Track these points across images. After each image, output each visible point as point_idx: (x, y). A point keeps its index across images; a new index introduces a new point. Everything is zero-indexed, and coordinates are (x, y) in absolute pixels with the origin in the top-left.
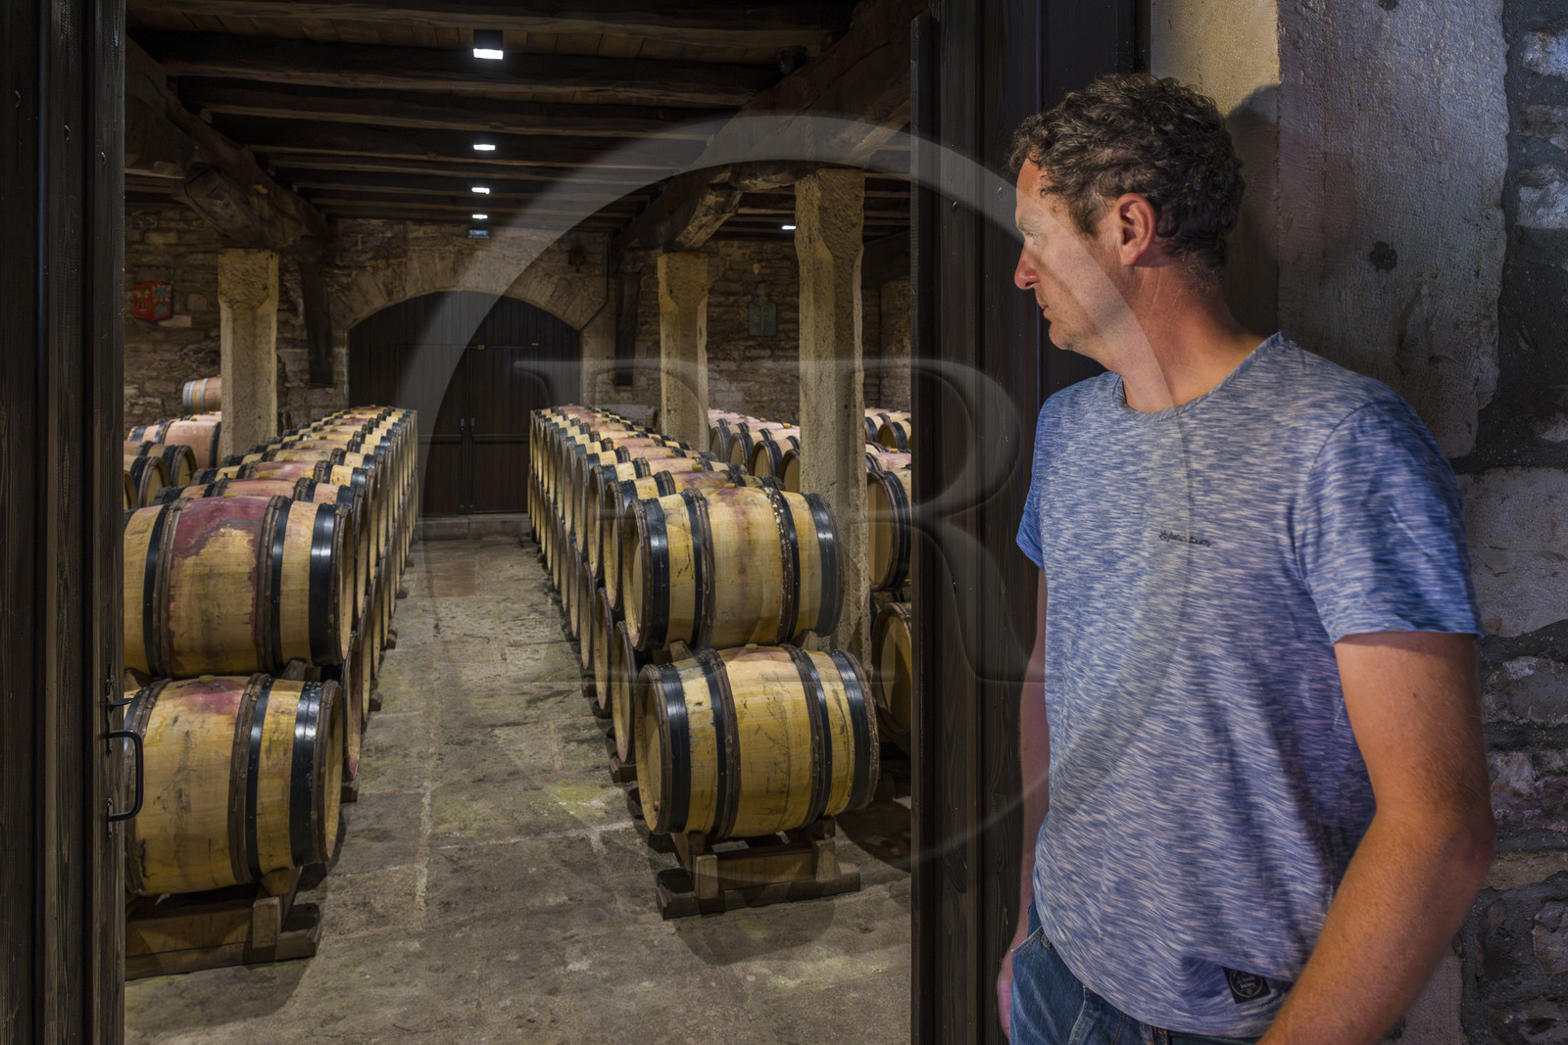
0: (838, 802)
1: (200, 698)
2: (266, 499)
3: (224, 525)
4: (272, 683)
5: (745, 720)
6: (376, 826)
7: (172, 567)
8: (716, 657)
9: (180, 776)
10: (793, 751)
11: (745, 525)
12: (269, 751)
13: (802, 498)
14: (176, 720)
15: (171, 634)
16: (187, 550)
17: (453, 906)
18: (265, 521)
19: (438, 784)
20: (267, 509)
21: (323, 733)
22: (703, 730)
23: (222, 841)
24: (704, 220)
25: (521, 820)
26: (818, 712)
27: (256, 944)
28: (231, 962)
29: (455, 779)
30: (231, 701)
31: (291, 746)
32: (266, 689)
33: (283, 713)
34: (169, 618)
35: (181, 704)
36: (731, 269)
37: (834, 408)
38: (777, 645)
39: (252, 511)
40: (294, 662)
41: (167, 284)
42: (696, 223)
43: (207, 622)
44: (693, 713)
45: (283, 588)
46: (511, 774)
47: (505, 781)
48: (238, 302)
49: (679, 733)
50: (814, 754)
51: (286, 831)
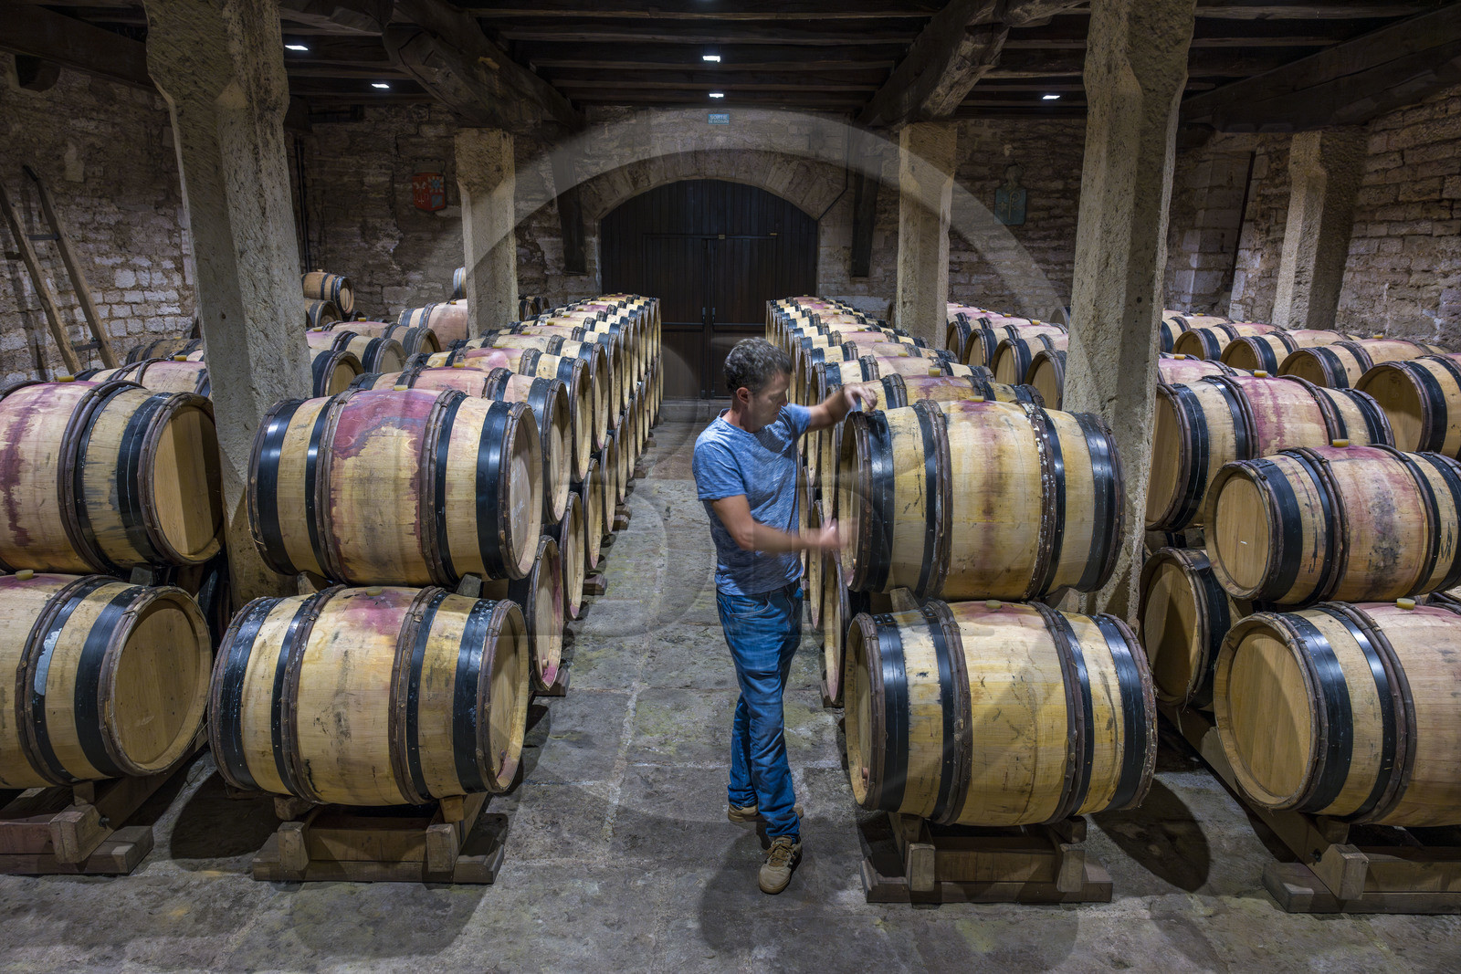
0: (1097, 801)
1: (363, 614)
3: (386, 423)
4: (441, 599)
5: (981, 701)
6: (578, 729)
7: (332, 468)
8: (948, 614)
9: (339, 699)
11: (996, 453)
12: (430, 679)
13: (1072, 418)
14: (336, 638)
15: (336, 541)
16: (346, 450)
17: (640, 842)
18: (429, 421)
19: (646, 686)
20: (434, 406)
21: (488, 663)
22: (926, 708)
23: (386, 769)
26: (1080, 697)
27: (431, 868)
28: (410, 878)
29: (663, 682)
30: (394, 620)
31: (454, 677)
32: (433, 606)
33: (447, 637)
34: (332, 524)
35: (343, 619)
36: (980, 151)
37: (1122, 300)
38: (1026, 601)
40: (468, 577)
41: (440, 175)
42: (948, 81)
43: (371, 529)
44: (915, 685)
45: (448, 498)
46: (718, 683)
47: (712, 691)
48: (475, 184)
49: (897, 702)
50: (1069, 752)
51: (452, 764)
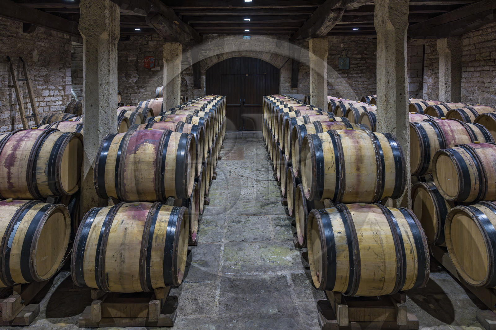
1: (133, 213)
2: (162, 131)
3: (145, 141)
4: (160, 207)
5: (362, 243)
6: (203, 259)
8: (346, 208)
9: (122, 247)
10: (387, 261)
12: (156, 238)
13: (384, 136)
14: (122, 222)
16: (131, 151)
17: (230, 307)
21: (178, 231)
22: (342, 246)
23: (137, 276)
24: (328, 24)
25: (258, 263)
26: (398, 239)
30: (144, 215)
31: (165, 237)
32: (158, 209)
33: (163, 221)
34: (124, 179)
35: (125, 215)
36: (333, 46)
37: (395, 94)
39: (157, 136)
40: (170, 198)
42: (325, 26)
44: (337, 237)
45: (166, 168)
50: (397, 263)
51: (162, 274)
